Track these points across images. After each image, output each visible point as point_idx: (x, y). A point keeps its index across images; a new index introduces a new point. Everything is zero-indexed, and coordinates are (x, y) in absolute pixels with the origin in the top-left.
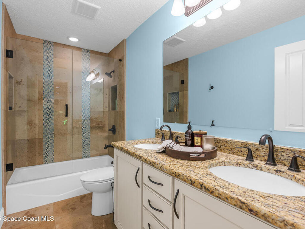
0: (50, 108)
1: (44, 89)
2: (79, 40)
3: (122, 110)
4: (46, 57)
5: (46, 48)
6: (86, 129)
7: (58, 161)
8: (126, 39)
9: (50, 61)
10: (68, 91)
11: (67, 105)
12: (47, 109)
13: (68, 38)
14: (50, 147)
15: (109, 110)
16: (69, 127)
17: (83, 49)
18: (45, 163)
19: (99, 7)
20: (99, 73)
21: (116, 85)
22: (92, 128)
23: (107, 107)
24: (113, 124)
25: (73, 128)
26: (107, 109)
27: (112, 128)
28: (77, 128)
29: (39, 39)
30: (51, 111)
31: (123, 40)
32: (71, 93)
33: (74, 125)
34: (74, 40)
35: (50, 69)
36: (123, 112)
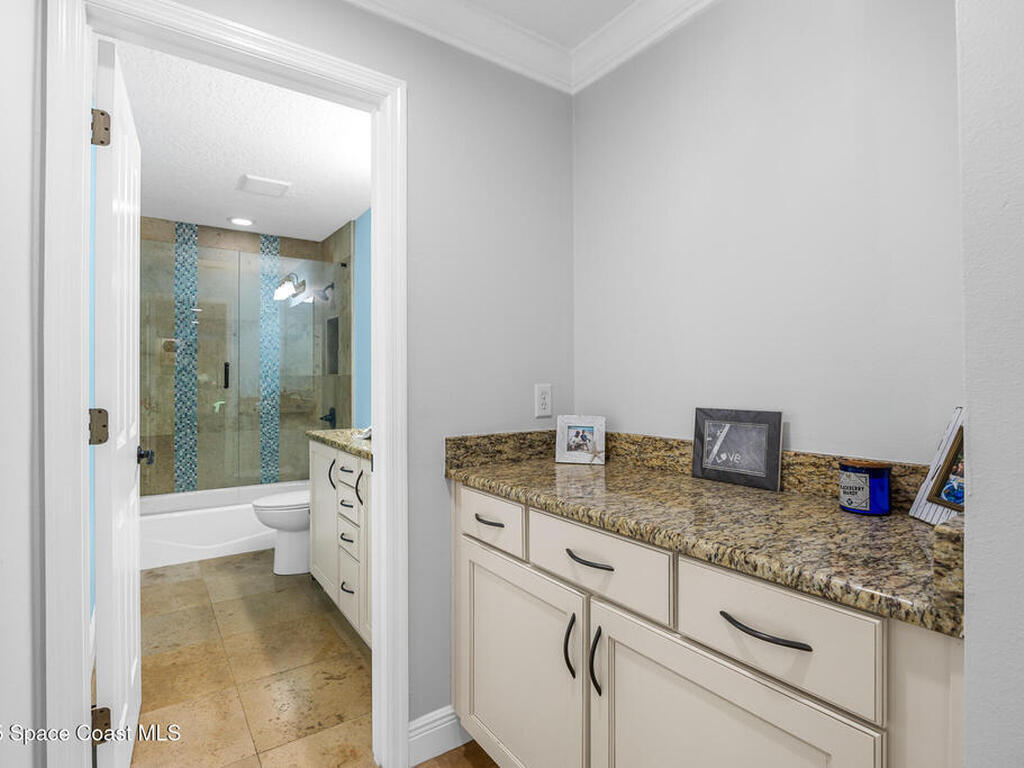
0: (188, 369)
1: (176, 328)
2: (254, 222)
3: (347, 373)
4: (180, 259)
5: (182, 238)
6: (270, 417)
7: (207, 488)
8: (354, 222)
9: (189, 267)
10: (228, 333)
11: (227, 365)
12: (184, 372)
13: (229, 219)
14: (188, 456)
15: (324, 375)
16: (231, 411)
17: (263, 235)
18: (178, 491)
19: (288, 184)
20: (304, 281)
21: (337, 319)
22: (284, 416)
23: (321, 365)
24: (331, 405)
25: (240, 414)
26: (319, 372)
27: (328, 413)
28: (248, 415)
29: (168, 221)
30: (190, 375)
31: (350, 223)
32: (235, 335)
33: (242, 408)
34: (242, 223)
35: (189, 284)
36: (350, 378)
